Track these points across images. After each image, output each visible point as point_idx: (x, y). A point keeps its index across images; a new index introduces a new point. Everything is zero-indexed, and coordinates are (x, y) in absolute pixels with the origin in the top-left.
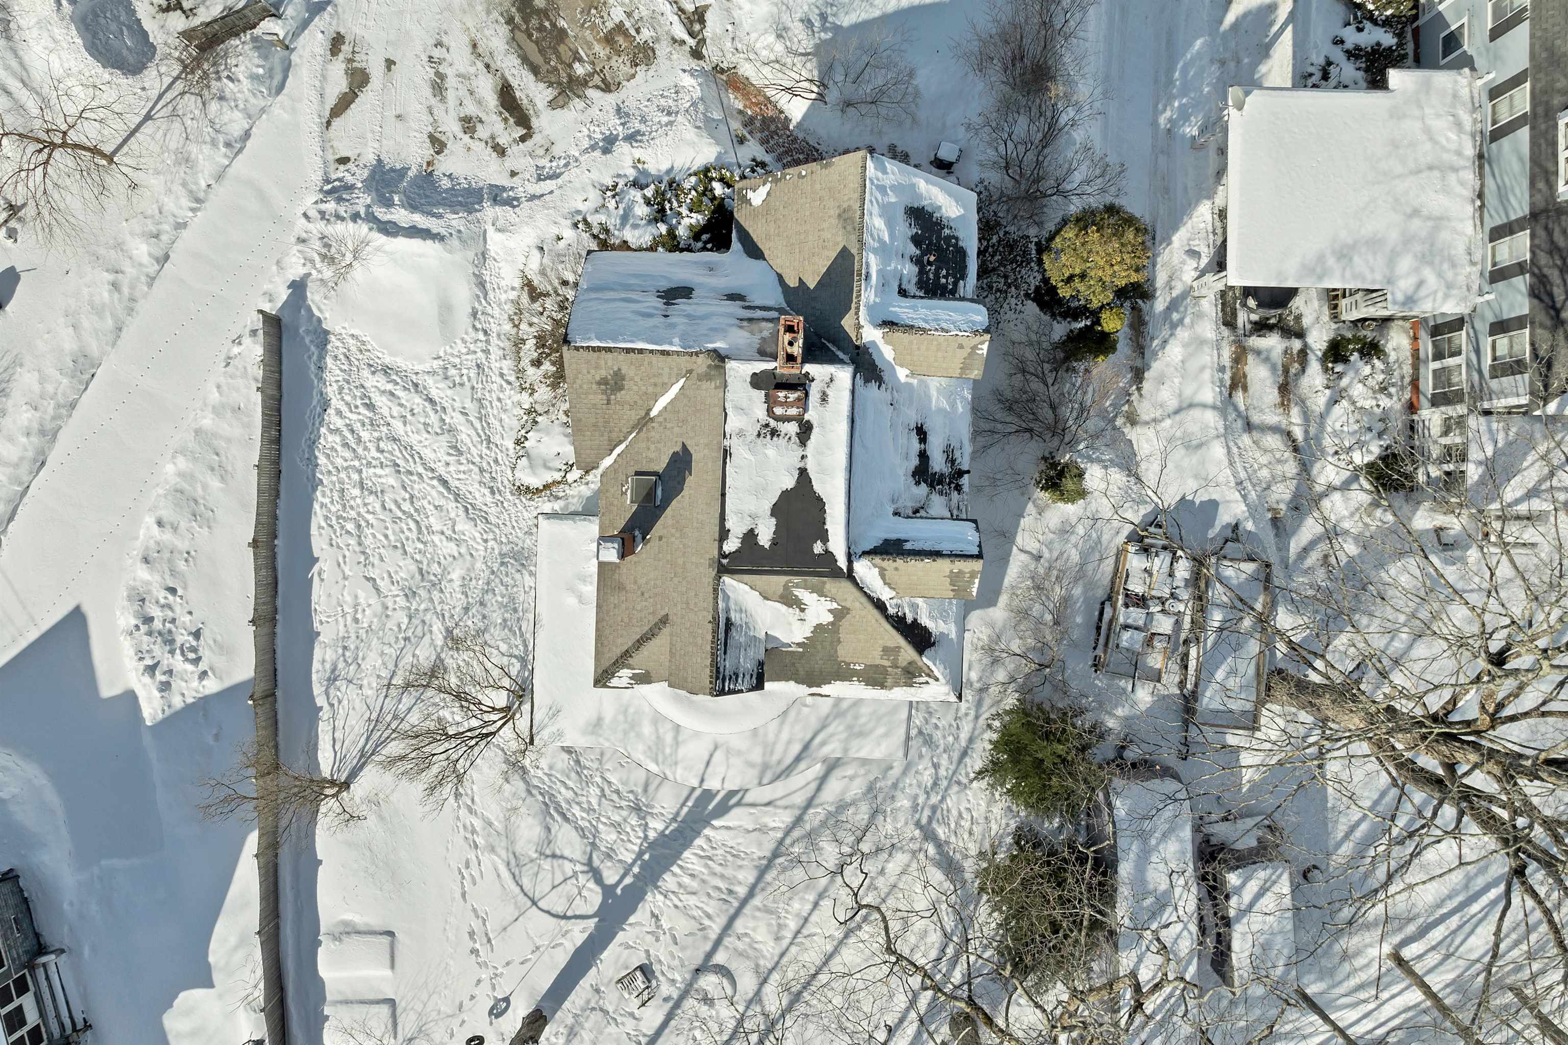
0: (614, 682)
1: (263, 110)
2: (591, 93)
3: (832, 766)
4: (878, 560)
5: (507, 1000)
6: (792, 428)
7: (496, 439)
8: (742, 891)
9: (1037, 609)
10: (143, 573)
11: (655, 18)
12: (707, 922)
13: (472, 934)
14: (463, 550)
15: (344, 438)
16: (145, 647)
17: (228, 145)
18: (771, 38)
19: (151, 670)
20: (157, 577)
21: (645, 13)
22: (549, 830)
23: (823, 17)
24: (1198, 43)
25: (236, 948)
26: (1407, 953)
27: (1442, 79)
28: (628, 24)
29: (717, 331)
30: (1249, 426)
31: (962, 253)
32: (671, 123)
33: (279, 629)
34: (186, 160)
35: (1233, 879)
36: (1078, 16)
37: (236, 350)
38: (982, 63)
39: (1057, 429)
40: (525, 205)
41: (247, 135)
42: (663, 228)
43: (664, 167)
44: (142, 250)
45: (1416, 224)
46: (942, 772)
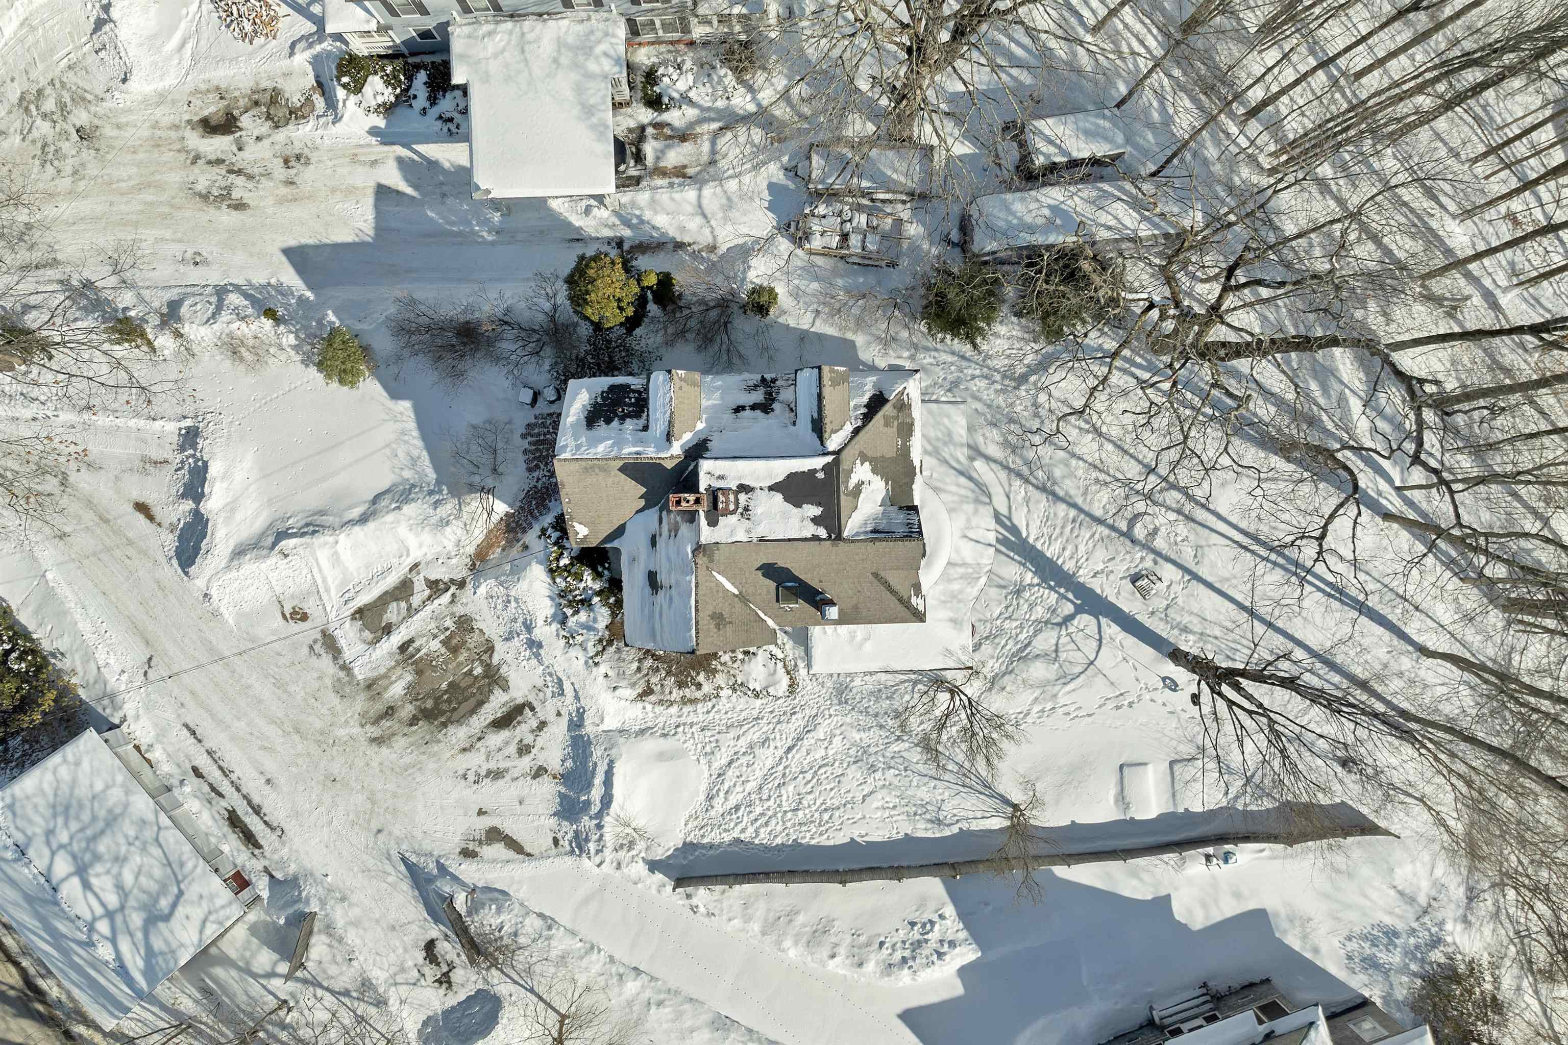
0: (921, 608)
1: (522, 904)
2: (495, 660)
3: (976, 452)
4: (826, 435)
5: (1164, 679)
6: (742, 497)
7: (755, 713)
8: (1072, 513)
9: (855, 311)
10: (870, 966)
11: (435, 617)
12: (1097, 536)
13: (1118, 708)
14: (838, 732)
15: (761, 826)
16: (924, 961)
17: (550, 928)
18: (448, 529)
19: (940, 955)
20: (872, 956)
21: (433, 625)
22: (1037, 656)
23: (431, 493)
24: (430, 214)
25: (1141, 880)
26: (1091, 21)
27: (457, 46)
28: (442, 637)
29: (679, 552)
30: (712, 162)
31: (612, 388)
32: (516, 600)
33: (905, 864)
34: (563, 958)
35: (1039, 161)
36: (422, 308)
37: (702, 909)
38: (457, 375)
39: (725, 304)
40: (583, 703)
41: (541, 915)
42: (596, 600)
43: (548, 602)
44: (632, 986)
45: (564, 60)
46: (978, 372)
